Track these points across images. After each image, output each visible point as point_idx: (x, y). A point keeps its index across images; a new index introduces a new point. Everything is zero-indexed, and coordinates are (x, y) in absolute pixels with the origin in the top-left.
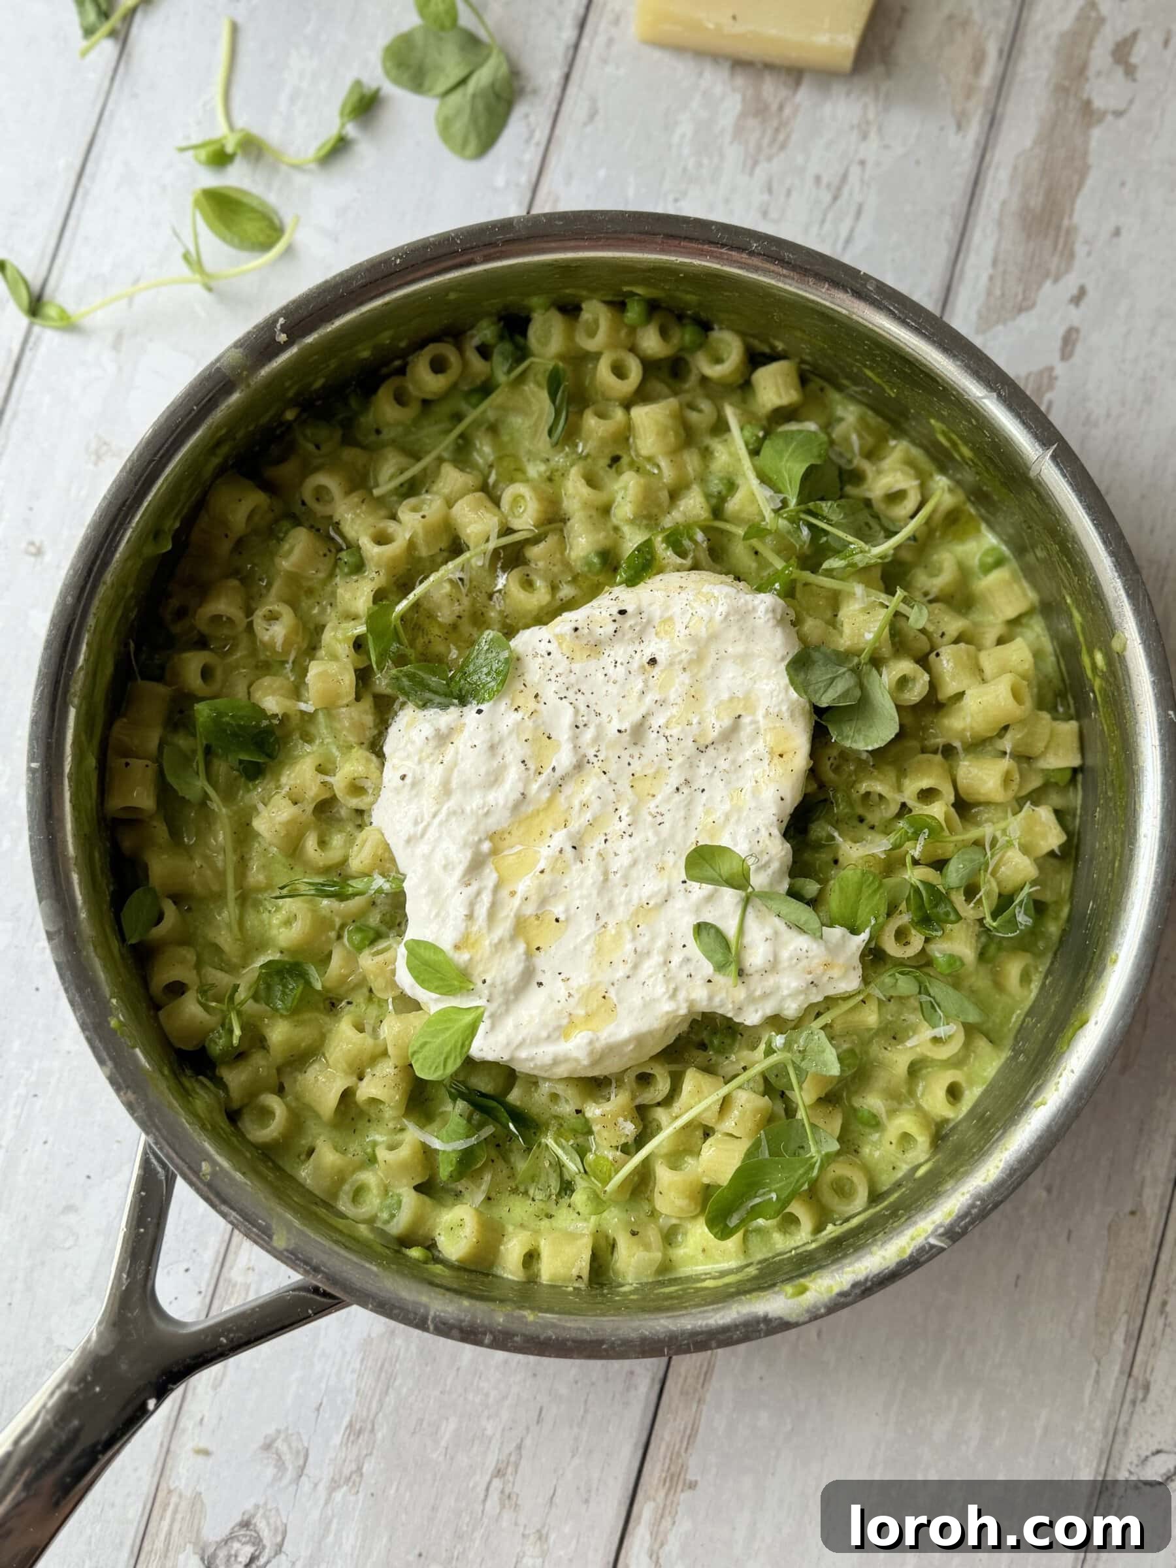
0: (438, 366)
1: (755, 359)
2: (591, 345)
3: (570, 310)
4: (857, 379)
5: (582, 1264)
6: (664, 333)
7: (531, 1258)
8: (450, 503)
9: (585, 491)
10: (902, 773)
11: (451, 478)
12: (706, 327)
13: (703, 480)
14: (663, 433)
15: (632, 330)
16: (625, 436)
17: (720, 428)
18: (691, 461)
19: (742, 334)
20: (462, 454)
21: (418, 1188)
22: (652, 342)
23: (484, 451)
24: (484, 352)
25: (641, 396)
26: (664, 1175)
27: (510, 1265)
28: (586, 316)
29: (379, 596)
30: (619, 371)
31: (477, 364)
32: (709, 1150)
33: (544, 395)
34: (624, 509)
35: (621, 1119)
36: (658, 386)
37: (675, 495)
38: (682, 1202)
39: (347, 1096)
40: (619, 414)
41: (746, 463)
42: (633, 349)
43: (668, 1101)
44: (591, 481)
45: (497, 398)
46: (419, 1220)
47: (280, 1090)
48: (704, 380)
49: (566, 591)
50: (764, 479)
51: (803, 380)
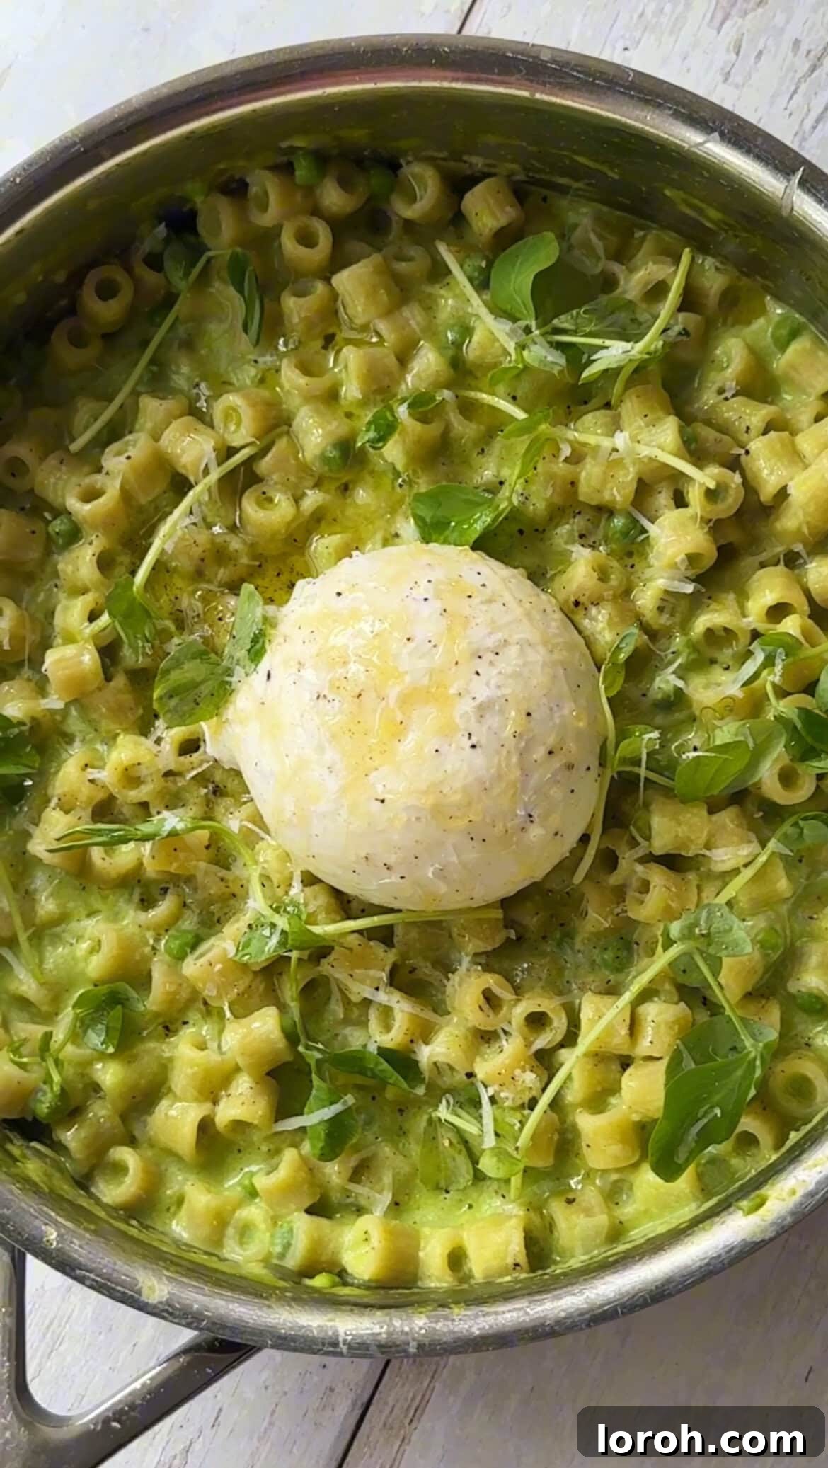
0: (107, 291)
1: (458, 185)
2: (266, 220)
3: (236, 190)
4: (576, 172)
5: (515, 1247)
6: (345, 184)
7: (456, 1259)
8: (156, 437)
9: (302, 380)
10: (743, 596)
11: (152, 408)
12: (393, 166)
13: (431, 332)
14: (372, 294)
15: (309, 190)
16: (331, 310)
17: (439, 273)
18: (413, 316)
19: (431, 160)
20: (158, 382)
21: (310, 1211)
22: (334, 198)
23: (183, 372)
24: (155, 262)
25: (338, 262)
26: (587, 1123)
27: (435, 1273)
28: (254, 190)
29: (105, 563)
30: (307, 240)
31: (150, 277)
32: (631, 1082)
33: (231, 291)
34: (352, 390)
35: (518, 1072)
36: (355, 246)
37: (404, 358)
38: (615, 1149)
39: (205, 1127)
40: (320, 287)
41: (476, 300)
42: (316, 212)
43: (570, 1039)
44: (306, 369)
45: (180, 308)
46: (317, 1245)
47: (132, 1142)
48: (408, 224)
49: (313, 499)
50: (500, 312)
51: (519, 193)
